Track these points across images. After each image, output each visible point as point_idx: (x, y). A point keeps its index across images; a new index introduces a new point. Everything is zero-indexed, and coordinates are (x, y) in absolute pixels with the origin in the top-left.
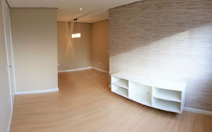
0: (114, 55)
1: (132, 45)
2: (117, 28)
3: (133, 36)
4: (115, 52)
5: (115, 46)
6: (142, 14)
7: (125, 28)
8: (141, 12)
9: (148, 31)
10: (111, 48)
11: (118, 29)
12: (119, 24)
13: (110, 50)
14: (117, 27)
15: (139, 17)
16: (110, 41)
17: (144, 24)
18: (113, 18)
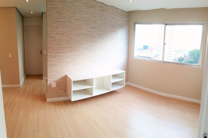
0: (55, 57)
1: (78, 43)
2: (60, 22)
3: (79, 33)
4: (56, 53)
5: (57, 44)
6: (86, 11)
7: (71, 23)
8: (85, 9)
9: (94, 29)
10: (50, 47)
11: (62, 23)
12: (63, 16)
13: (48, 51)
14: (59, 20)
15: (84, 14)
16: (48, 38)
17: (90, 21)
18: (54, 6)
